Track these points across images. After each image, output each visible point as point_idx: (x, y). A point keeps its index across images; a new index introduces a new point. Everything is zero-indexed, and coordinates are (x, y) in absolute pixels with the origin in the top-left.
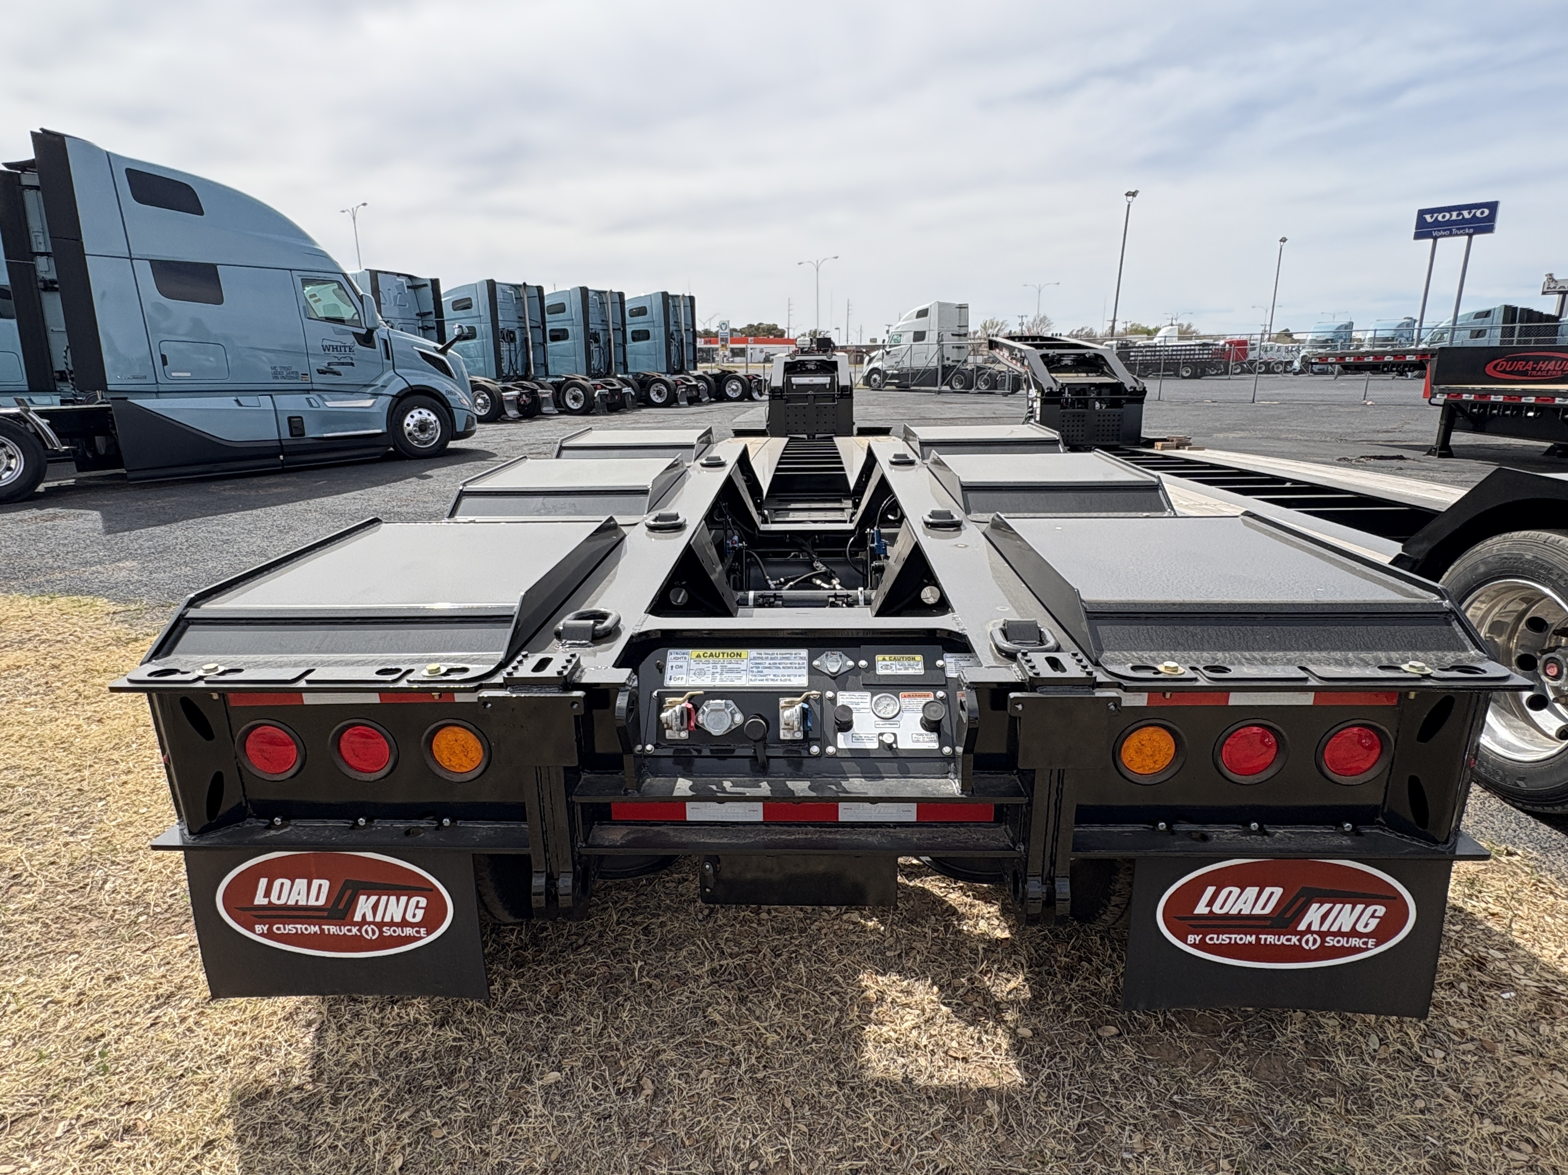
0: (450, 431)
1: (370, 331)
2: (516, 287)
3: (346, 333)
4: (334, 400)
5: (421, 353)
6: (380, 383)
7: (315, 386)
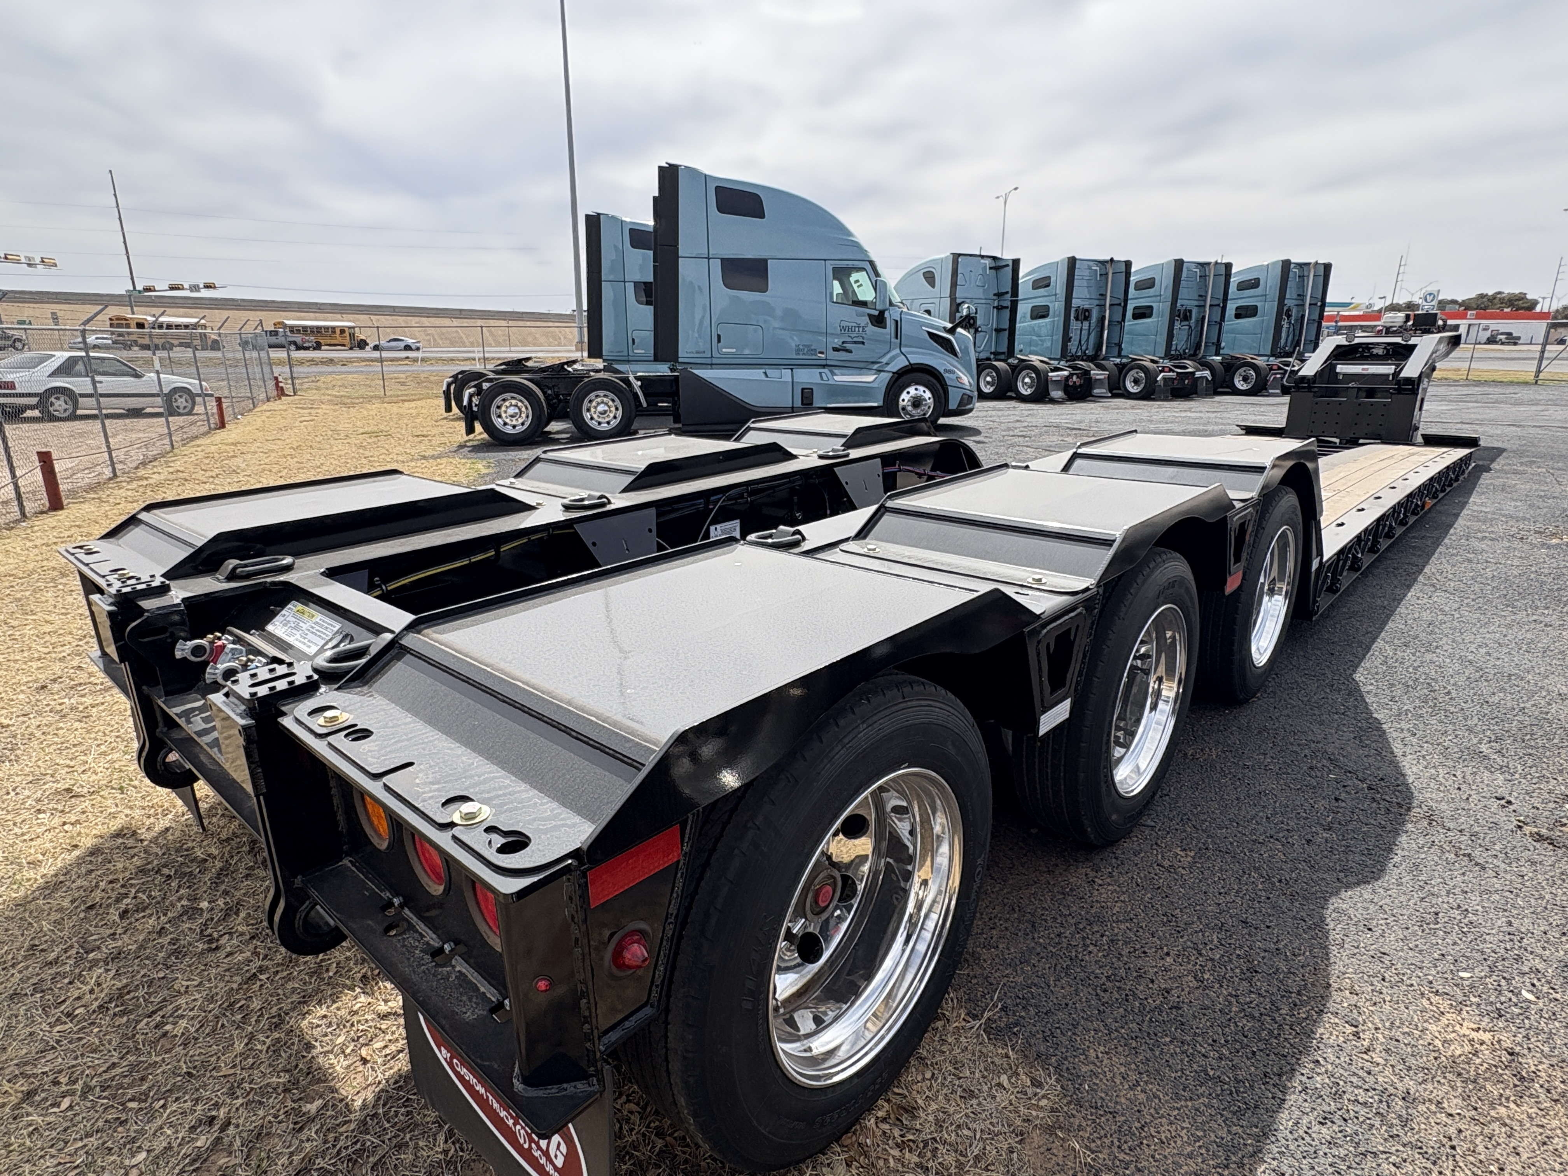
0: (942, 407)
1: (882, 313)
2: (1103, 263)
3: (862, 315)
4: (843, 375)
5: (929, 333)
6: (884, 360)
7: (829, 363)
